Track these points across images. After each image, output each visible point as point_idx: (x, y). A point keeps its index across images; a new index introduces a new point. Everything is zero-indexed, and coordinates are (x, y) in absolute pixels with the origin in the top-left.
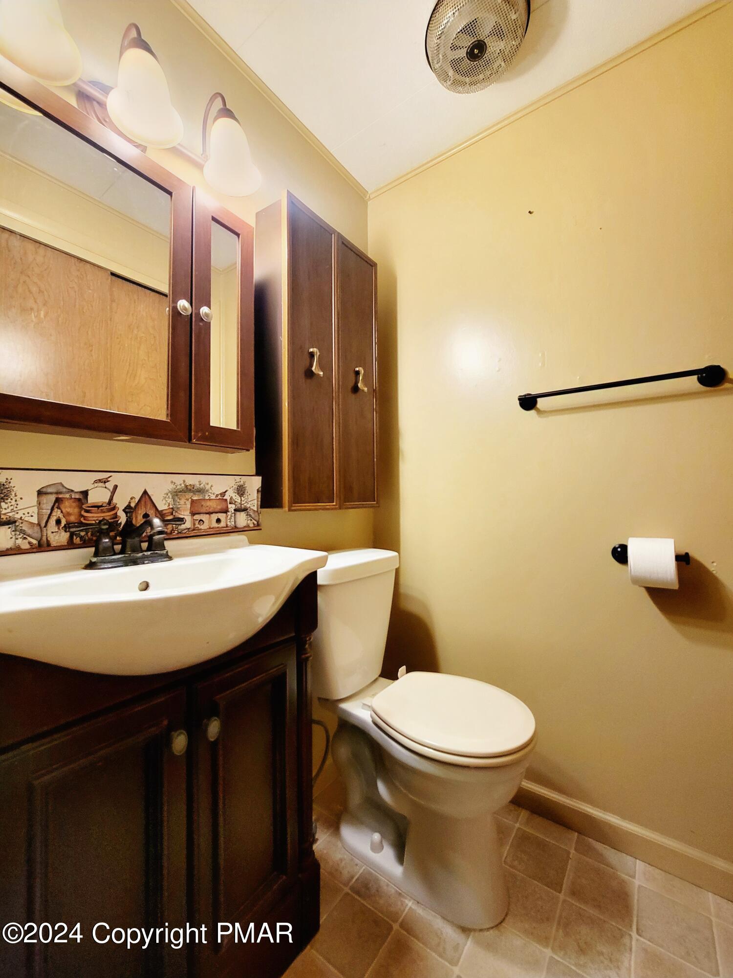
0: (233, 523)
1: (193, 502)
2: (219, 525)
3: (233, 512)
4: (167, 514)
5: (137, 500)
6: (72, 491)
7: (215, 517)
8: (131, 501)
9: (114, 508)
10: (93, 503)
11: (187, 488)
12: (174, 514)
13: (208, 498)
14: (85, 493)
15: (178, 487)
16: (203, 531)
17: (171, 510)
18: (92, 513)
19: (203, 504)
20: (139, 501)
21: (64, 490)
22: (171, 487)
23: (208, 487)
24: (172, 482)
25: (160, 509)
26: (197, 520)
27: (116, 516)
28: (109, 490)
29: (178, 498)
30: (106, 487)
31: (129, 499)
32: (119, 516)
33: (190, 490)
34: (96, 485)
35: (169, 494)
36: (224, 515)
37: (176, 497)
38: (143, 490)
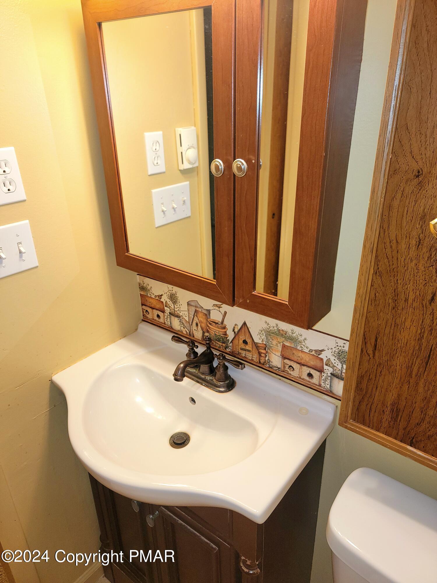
0: (328, 386)
1: (284, 346)
2: (310, 380)
3: (329, 375)
4: (261, 348)
5: (239, 328)
6: (203, 308)
7: (306, 370)
8: (235, 327)
9: (224, 328)
10: (213, 320)
11: (280, 332)
12: (267, 350)
13: (300, 349)
14: (209, 311)
15: (271, 328)
16: (292, 376)
17: (265, 346)
18: (212, 326)
19: (294, 352)
20: (241, 328)
21: (199, 306)
22: (265, 326)
23: (301, 339)
24: (266, 322)
25: (255, 341)
26: (288, 364)
27: (225, 334)
28: (222, 314)
29: (270, 338)
30: (220, 311)
31: (234, 325)
32: (228, 335)
33: (282, 335)
34: (214, 308)
35: (263, 332)
36: (318, 373)
37: (269, 336)
38: (244, 321)
